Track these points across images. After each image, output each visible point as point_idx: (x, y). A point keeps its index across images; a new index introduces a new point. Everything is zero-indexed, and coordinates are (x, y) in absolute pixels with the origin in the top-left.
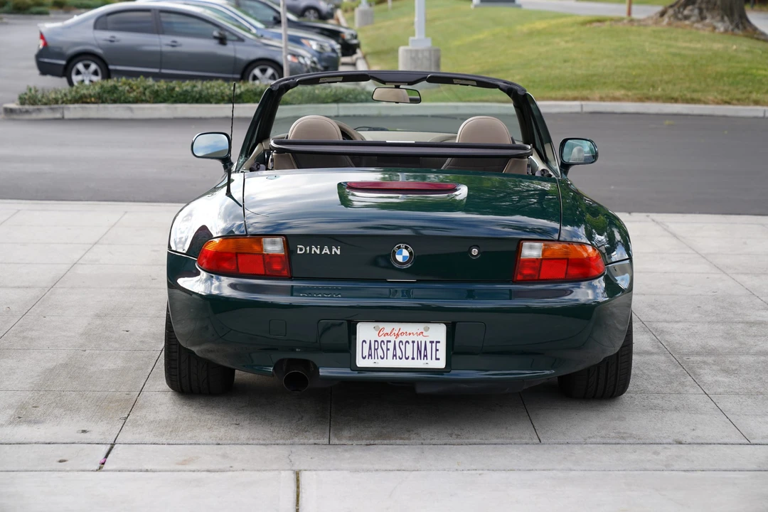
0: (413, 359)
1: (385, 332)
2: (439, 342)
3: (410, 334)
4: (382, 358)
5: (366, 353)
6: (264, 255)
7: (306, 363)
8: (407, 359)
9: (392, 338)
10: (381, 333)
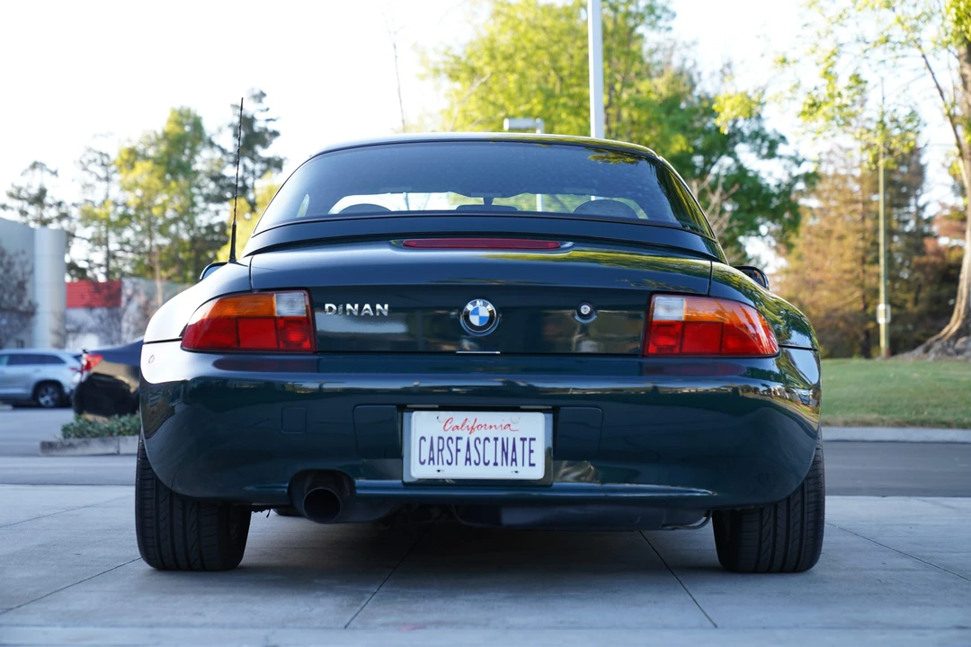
0: (496, 464)
1: (454, 424)
2: (534, 439)
3: (491, 427)
4: (450, 464)
5: (425, 456)
6: (275, 318)
7: (335, 476)
8: (486, 464)
9: (464, 434)
10: (448, 426)
